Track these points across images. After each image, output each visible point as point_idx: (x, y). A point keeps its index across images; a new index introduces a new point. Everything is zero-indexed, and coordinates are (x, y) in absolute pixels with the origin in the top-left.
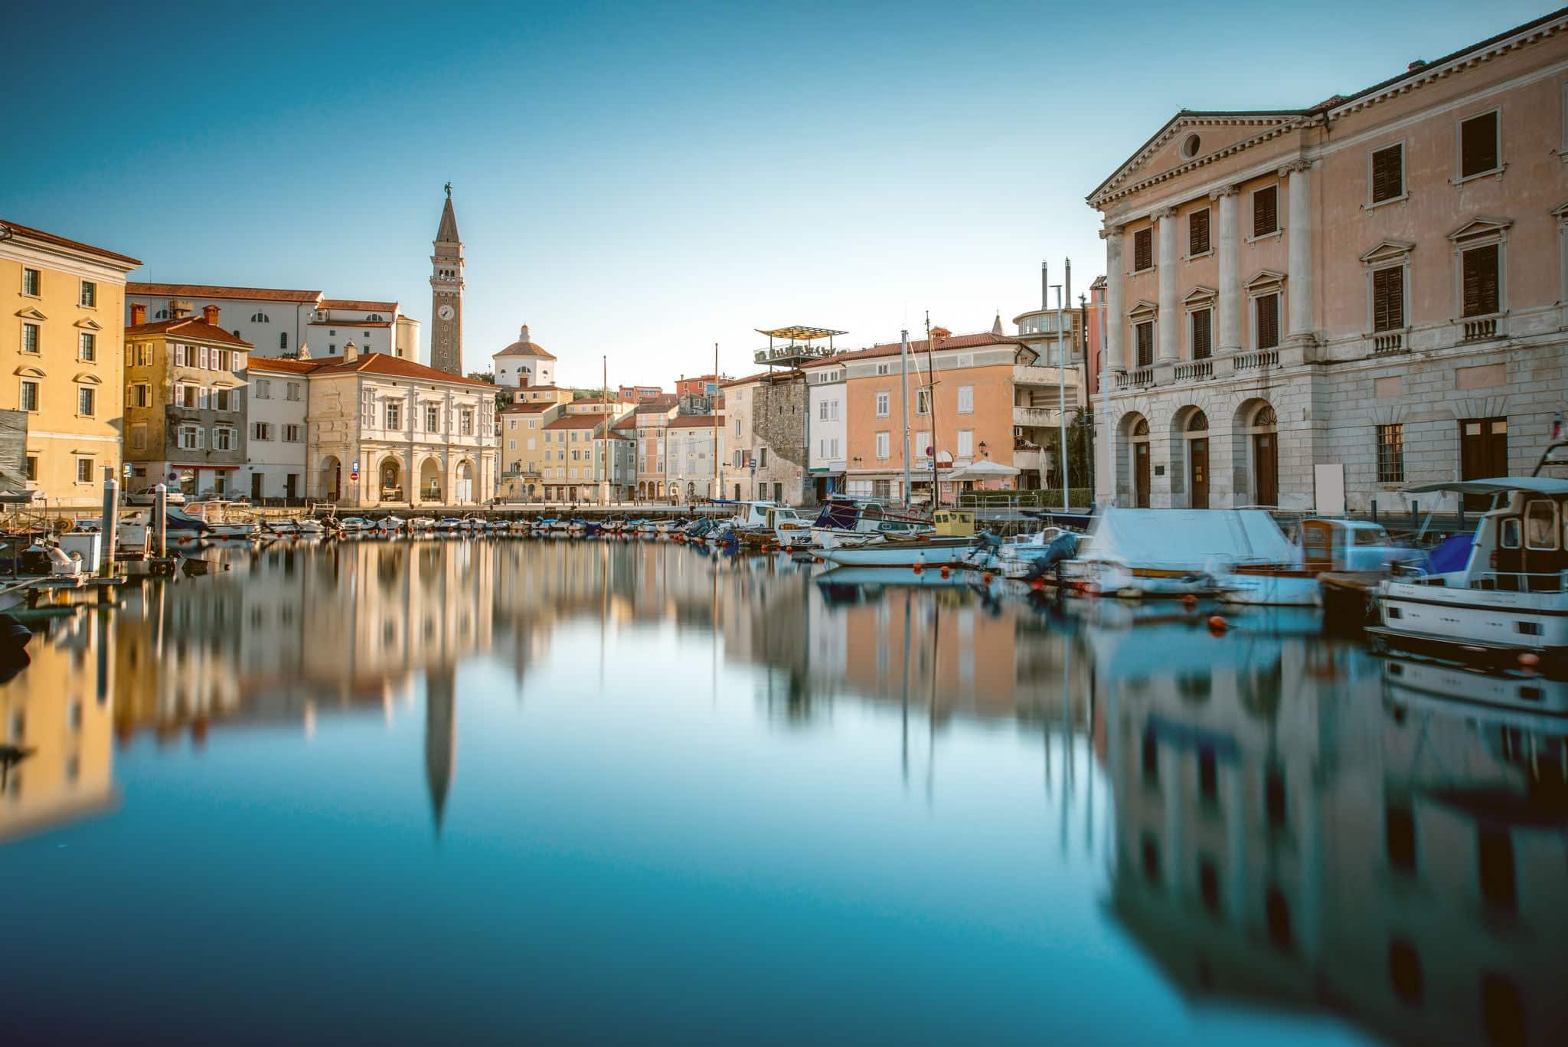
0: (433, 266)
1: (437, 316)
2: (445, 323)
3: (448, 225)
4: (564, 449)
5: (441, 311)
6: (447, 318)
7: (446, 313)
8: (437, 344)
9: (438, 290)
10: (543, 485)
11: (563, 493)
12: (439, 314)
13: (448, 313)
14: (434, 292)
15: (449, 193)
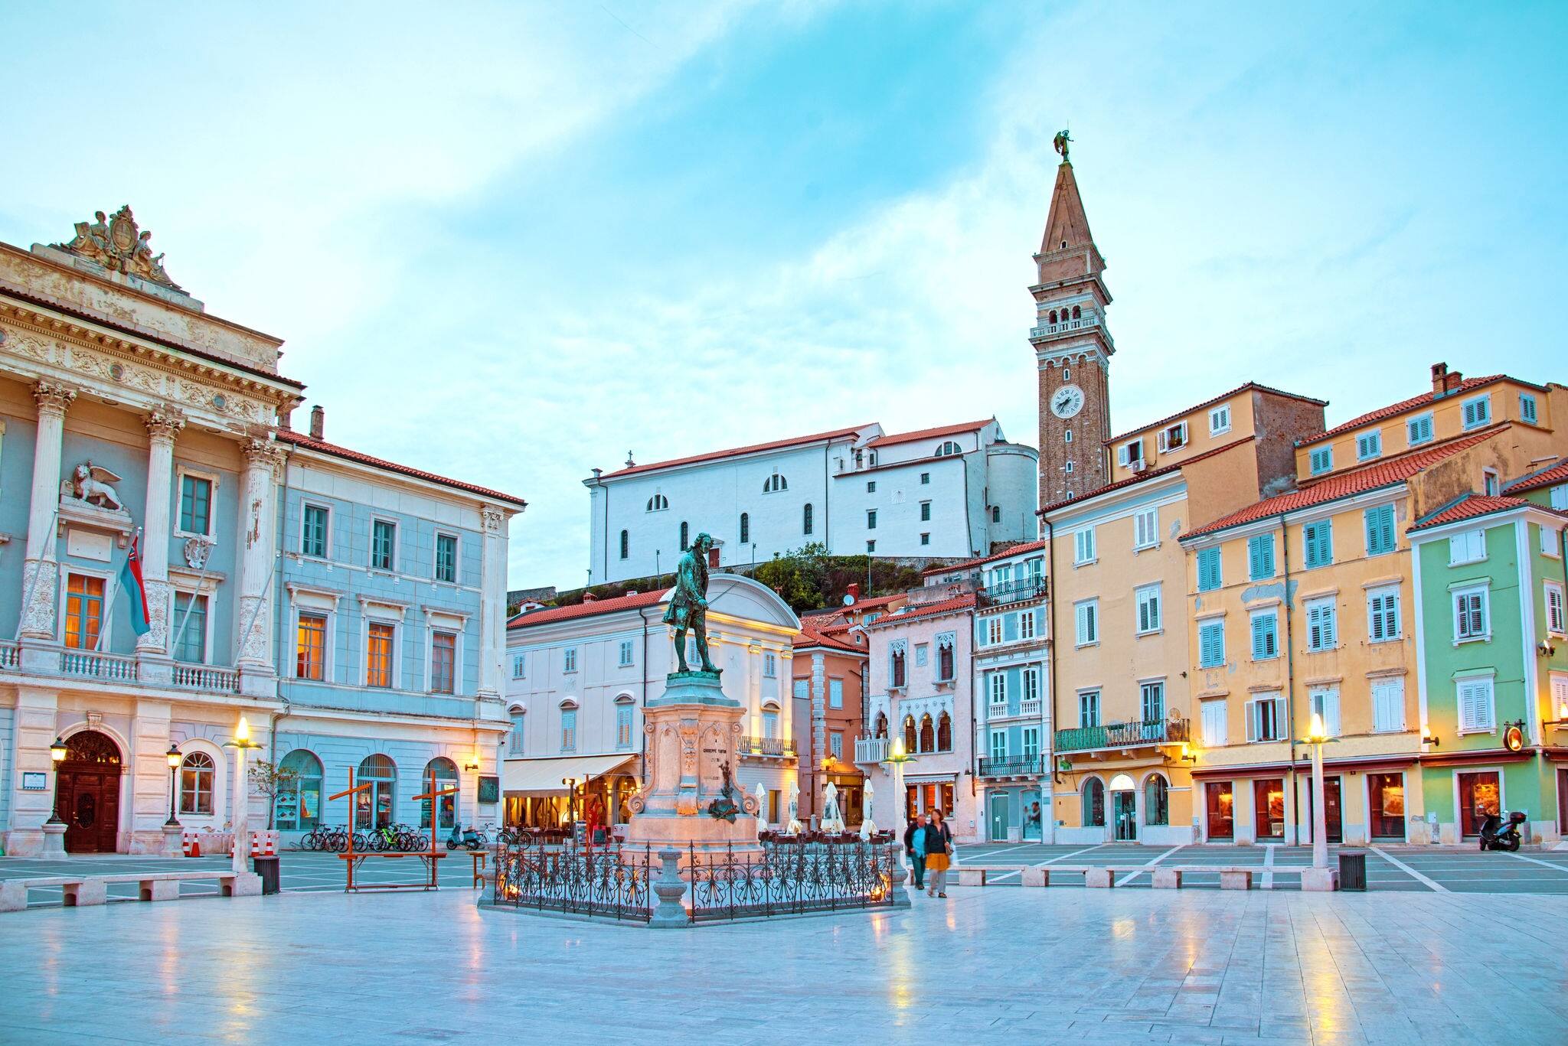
0: (1036, 308)
1: (1049, 412)
2: (1067, 423)
3: (1064, 216)
4: (1279, 614)
5: (1057, 398)
6: (1069, 413)
7: (1067, 402)
8: (1052, 474)
9: (1049, 357)
10: (1195, 775)
11: (1279, 805)
12: (1054, 408)
13: (1071, 404)
14: (1041, 362)
15: (1065, 153)
